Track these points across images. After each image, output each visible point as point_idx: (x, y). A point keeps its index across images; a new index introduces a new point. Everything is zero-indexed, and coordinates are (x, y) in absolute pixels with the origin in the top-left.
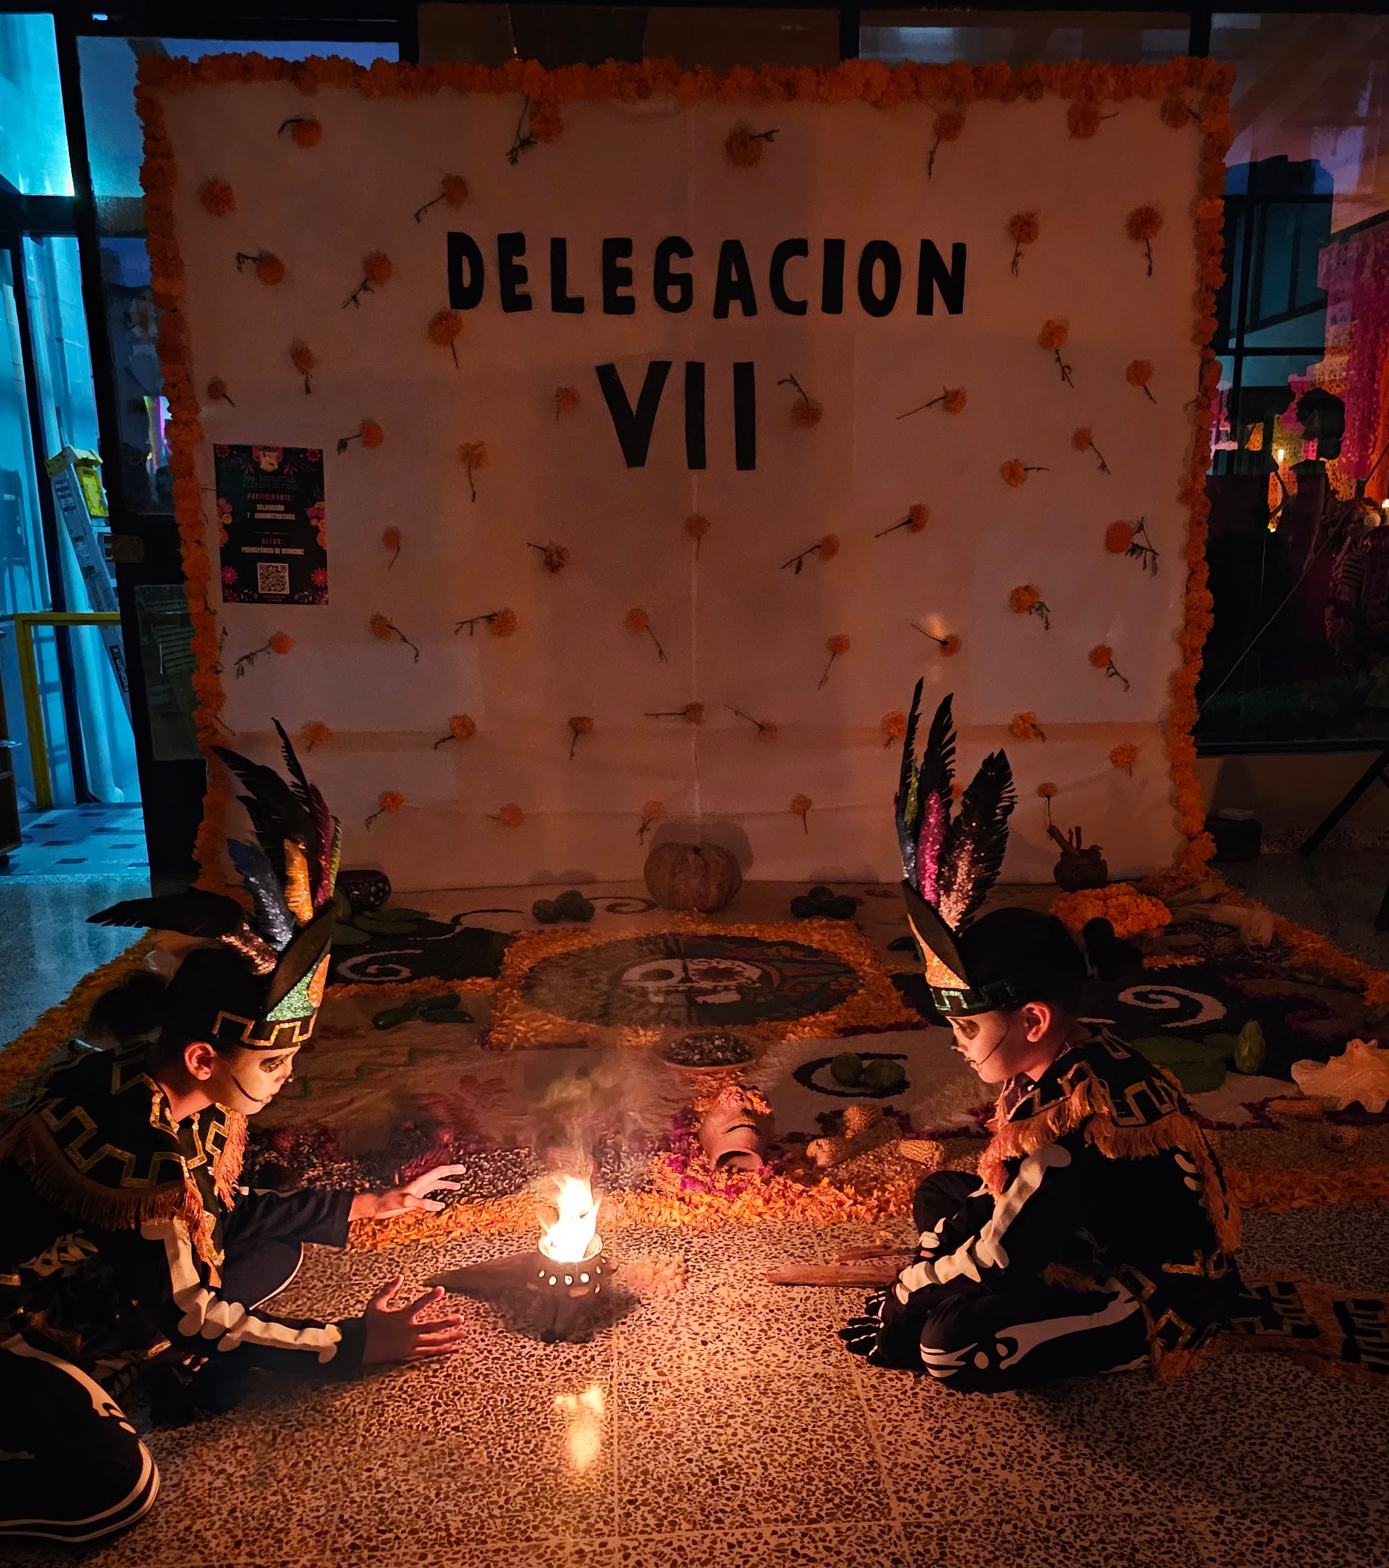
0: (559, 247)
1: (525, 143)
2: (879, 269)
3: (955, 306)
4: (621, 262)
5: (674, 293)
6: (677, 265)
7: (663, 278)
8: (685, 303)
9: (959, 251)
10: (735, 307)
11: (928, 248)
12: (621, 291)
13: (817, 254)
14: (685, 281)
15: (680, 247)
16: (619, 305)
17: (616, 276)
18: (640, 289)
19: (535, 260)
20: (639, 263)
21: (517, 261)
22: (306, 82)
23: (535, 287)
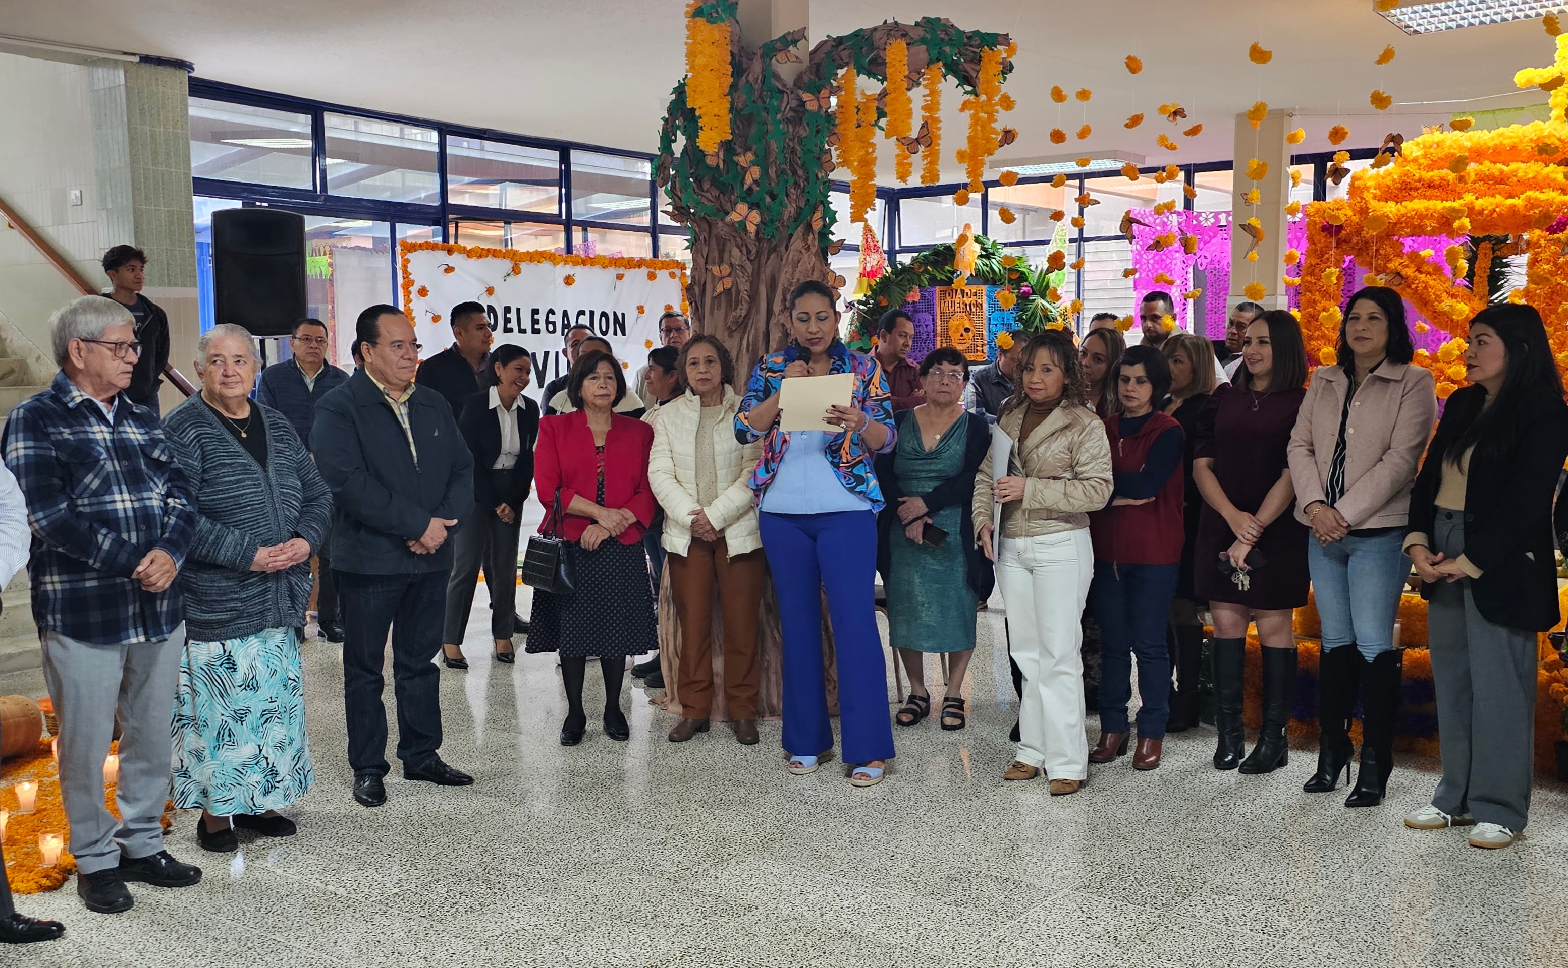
0: (518, 310)
1: (508, 275)
2: (603, 318)
3: (624, 334)
4: (536, 317)
5: (551, 327)
6: (552, 318)
7: (548, 322)
9: (623, 315)
11: (615, 313)
12: (536, 326)
13: (588, 314)
14: (554, 323)
15: (551, 311)
16: (536, 331)
17: (535, 322)
18: (542, 326)
19: (513, 315)
20: (541, 317)
21: (508, 315)
22: (450, 251)
23: (513, 325)
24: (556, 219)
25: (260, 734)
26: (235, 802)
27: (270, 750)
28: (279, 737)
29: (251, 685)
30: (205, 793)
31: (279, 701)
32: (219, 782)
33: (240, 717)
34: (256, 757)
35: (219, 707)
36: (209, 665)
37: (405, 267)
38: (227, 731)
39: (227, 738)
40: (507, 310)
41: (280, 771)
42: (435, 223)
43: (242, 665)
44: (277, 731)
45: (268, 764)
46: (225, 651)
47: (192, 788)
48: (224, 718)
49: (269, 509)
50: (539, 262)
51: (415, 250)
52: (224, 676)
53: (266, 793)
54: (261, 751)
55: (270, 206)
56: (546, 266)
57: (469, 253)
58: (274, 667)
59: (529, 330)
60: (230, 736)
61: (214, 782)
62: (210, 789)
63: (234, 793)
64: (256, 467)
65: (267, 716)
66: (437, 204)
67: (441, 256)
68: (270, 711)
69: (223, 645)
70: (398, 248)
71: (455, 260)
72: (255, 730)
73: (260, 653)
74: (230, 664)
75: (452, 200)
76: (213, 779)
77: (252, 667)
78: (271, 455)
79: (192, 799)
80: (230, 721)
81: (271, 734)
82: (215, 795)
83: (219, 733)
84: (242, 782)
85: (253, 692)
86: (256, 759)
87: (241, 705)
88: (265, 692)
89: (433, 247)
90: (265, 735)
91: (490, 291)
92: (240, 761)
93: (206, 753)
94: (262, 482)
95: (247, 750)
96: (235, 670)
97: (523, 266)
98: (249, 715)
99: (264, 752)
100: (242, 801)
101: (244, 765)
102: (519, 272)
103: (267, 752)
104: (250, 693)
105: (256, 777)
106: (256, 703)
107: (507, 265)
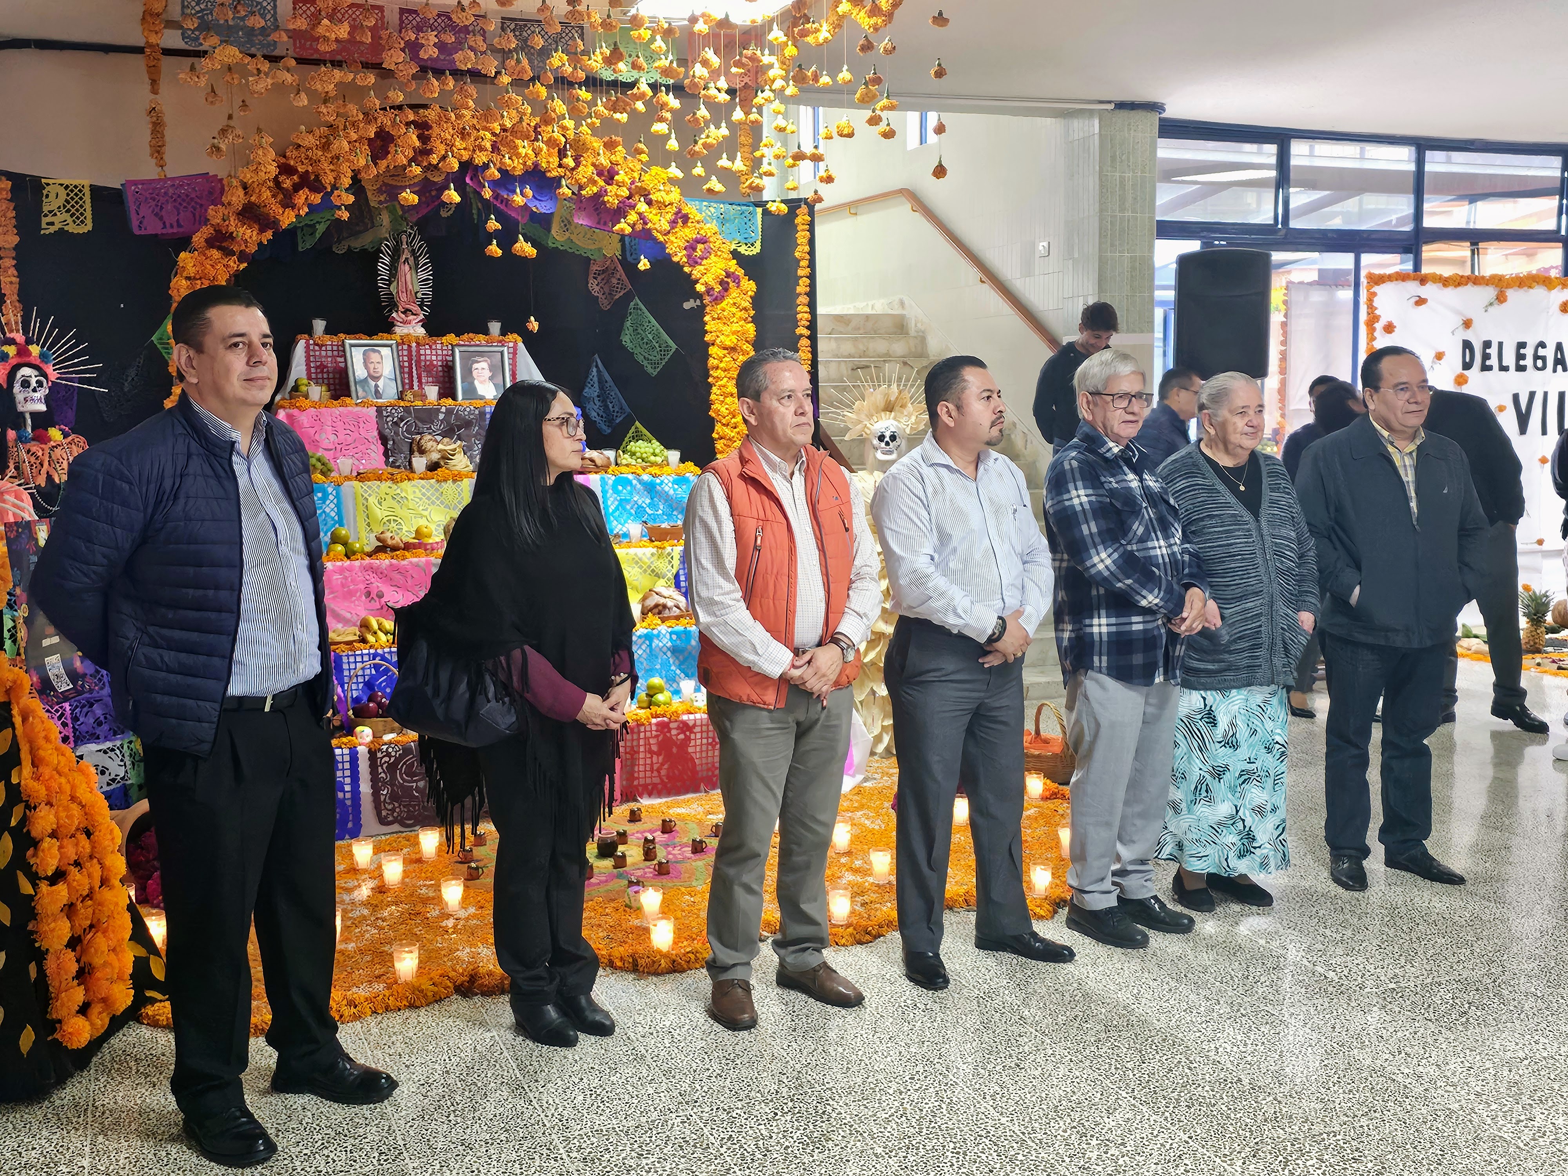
0: (1500, 344)
1: (1491, 304)
4: (1522, 351)
5: (1540, 363)
6: (1541, 352)
7: (1536, 357)
8: (1544, 367)
10: (1559, 367)
12: (1522, 363)
14: (1544, 359)
15: (1542, 345)
16: (1521, 368)
17: (1520, 357)
18: (1528, 362)
19: (1493, 351)
20: (1529, 352)
21: (1488, 351)
22: (1423, 281)
23: (1493, 361)
24: (1554, 236)
25: (1238, 795)
26: (1210, 861)
27: (1247, 813)
28: (1258, 801)
29: (1231, 743)
30: (1180, 846)
31: (1258, 764)
32: (1195, 837)
33: (1218, 773)
34: (1232, 817)
35: (1197, 761)
36: (1188, 717)
37: (1370, 301)
38: (1204, 786)
39: (1204, 794)
40: (1487, 344)
41: (1258, 837)
42: (1406, 250)
43: (1223, 722)
44: (1256, 795)
45: (1245, 827)
46: (1205, 705)
47: (1168, 839)
48: (1203, 773)
49: (1259, 561)
50: (1530, 287)
51: (1384, 282)
52: (1204, 730)
53: (1241, 856)
54: (1237, 812)
55: (1229, 244)
56: (1539, 292)
57: (1445, 282)
58: (1254, 727)
59: (1512, 367)
60: (1207, 791)
61: (1190, 836)
62: (1186, 843)
63: (1209, 850)
64: (1247, 516)
65: (1246, 777)
66: (1408, 228)
67: (1413, 288)
68: (1248, 772)
69: (1204, 699)
70: (1363, 280)
71: (1429, 291)
72: (1232, 789)
73: (1242, 711)
74: (1211, 719)
75: (1428, 222)
76: (1188, 832)
77: (1232, 724)
78: (1265, 504)
79: (1167, 850)
80: (1207, 776)
81: (1249, 796)
82: (1189, 849)
83: (1196, 787)
84: (1217, 841)
85: (1232, 750)
86: (1234, 817)
87: (1220, 762)
88: (1244, 752)
89: (1401, 277)
90: (1242, 796)
91: (1467, 324)
92: (1216, 819)
93: (1183, 806)
94: (1254, 533)
95: (1224, 809)
96: (1215, 725)
97: (1510, 293)
98: (1227, 773)
99: (1241, 813)
100: (1217, 860)
101: (1220, 824)
102: (1505, 300)
103: (1244, 814)
104: (1229, 751)
105: (1231, 838)
106: (1236, 761)
107: (1490, 293)
